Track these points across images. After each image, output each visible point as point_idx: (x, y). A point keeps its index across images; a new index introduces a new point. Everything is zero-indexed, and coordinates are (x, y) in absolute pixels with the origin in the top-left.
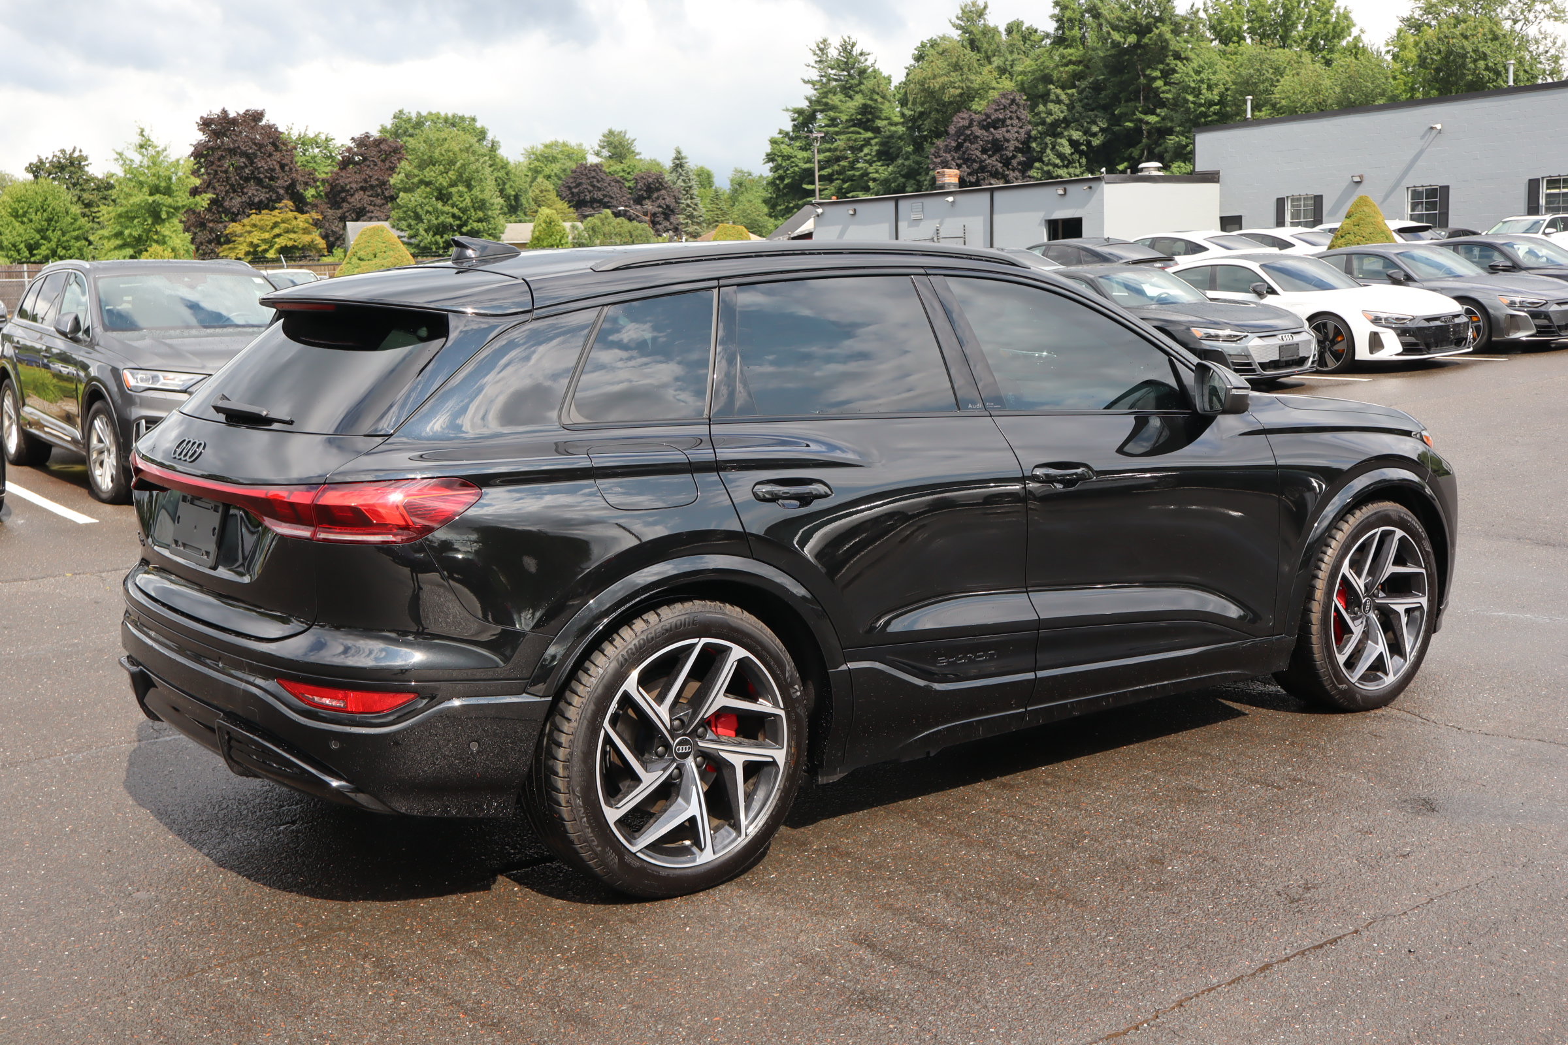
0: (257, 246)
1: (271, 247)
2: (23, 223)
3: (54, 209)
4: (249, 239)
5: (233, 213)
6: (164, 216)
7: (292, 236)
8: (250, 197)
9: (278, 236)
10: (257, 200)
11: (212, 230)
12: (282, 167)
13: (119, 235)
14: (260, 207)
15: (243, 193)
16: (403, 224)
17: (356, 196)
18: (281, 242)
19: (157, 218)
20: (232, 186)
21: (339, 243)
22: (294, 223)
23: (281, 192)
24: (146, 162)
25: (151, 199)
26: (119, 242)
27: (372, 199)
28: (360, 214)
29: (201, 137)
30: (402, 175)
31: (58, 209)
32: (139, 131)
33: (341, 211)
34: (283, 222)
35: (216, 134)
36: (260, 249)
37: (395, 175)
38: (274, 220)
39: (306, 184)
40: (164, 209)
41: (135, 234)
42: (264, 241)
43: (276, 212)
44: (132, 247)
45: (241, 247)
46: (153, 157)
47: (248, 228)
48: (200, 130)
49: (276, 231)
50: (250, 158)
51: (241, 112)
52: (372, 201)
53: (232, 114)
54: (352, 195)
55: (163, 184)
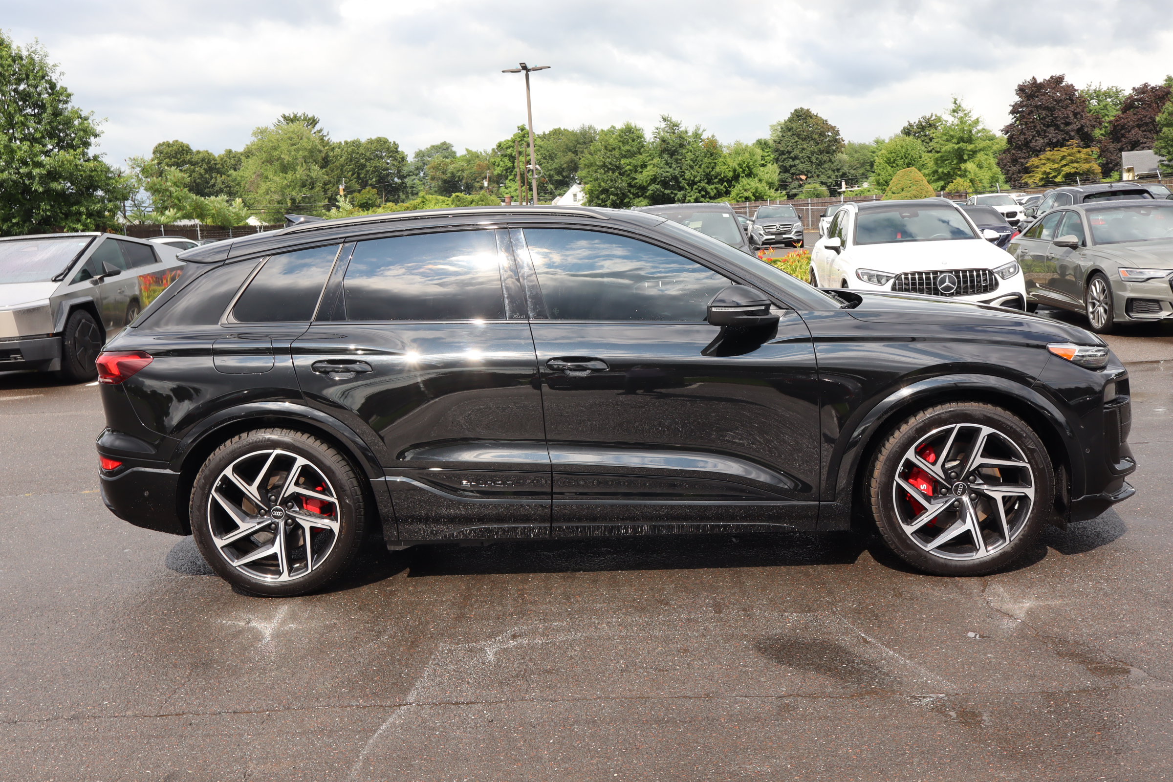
0: (1049, 173)
1: (1059, 174)
2: (892, 167)
3: (912, 156)
4: (1044, 169)
5: (1037, 150)
6: (966, 157)
7: (1075, 165)
8: (1050, 139)
9: (1065, 165)
10: (1055, 140)
11: (1022, 164)
12: (1075, 114)
13: (936, 172)
14: (1054, 145)
15: (1046, 137)
16: (1164, 151)
17: (1133, 132)
18: (1067, 170)
19: (962, 160)
20: (1038, 132)
21: (1117, 168)
22: (1078, 155)
23: (1073, 134)
24: (956, 121)
25: (956, 147)
26: (936, 177)
27: (1145, 133)
28: (1134, 146)
29: (1017, 99)
30: (1165, 115)
31: (915, 156)
32: (953, 100)
33: (1120, 144)
34: (1069, 155)
35: (1030, 97)
36: (1050, 176)
37: (1160, 115)
38: (1062, 154)
39: (1094, 127)
40: (966, 152)
41: (946, 171)
42: (1055, 170)
43: (1064, 149)
44: (944, 180)
45: (1037, 175)
46: (962, 118)
47: (1043, 161)
48: (1017, 94)
49: (1064, 162)
50: (1051, 110)
51: (1048, 78)
52: (1145, 135)
53: (1040, 80)
54: (1129, 131)
55: (966, 136)
